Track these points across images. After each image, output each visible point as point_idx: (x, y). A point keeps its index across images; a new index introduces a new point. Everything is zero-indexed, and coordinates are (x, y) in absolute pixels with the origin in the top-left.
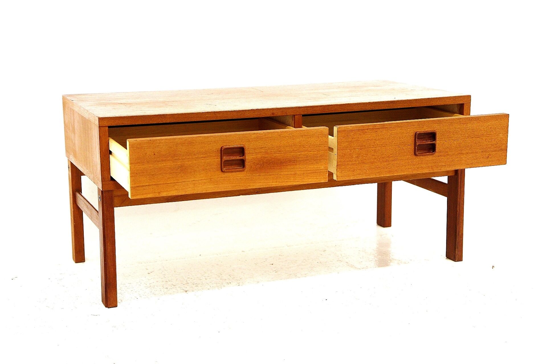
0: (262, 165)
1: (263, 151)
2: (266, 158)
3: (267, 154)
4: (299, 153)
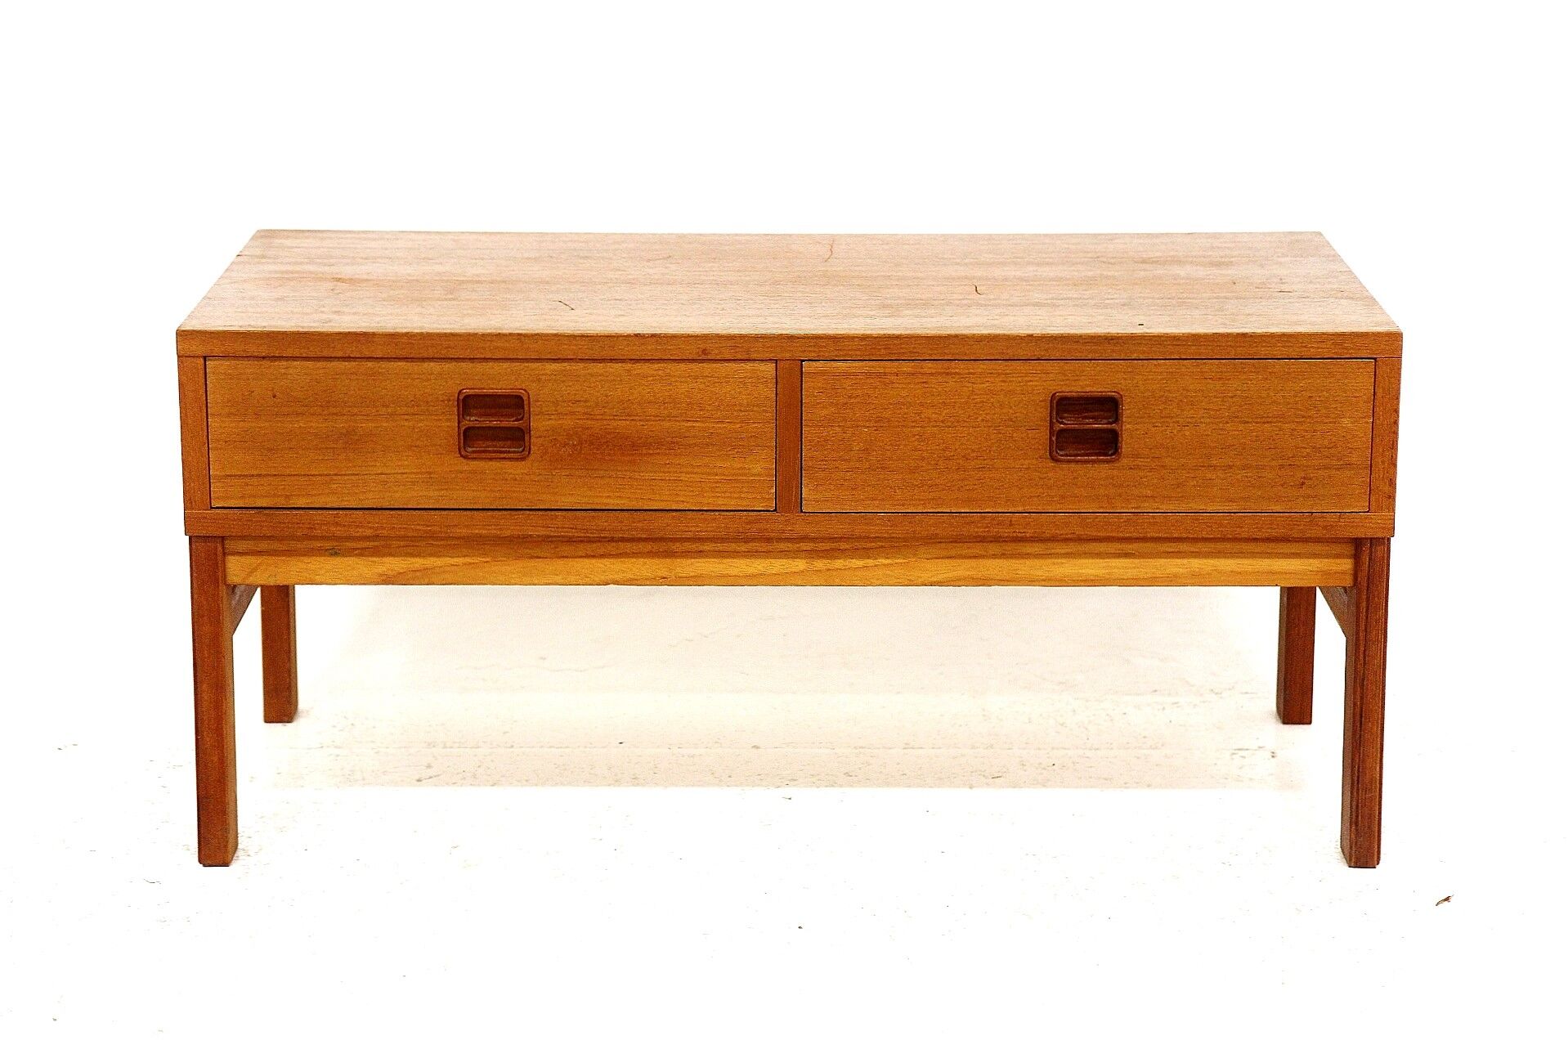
0: (578, 449)
1: (579, 410)
2: (587, 428)
3: (592, 419)
4: (688, 424)
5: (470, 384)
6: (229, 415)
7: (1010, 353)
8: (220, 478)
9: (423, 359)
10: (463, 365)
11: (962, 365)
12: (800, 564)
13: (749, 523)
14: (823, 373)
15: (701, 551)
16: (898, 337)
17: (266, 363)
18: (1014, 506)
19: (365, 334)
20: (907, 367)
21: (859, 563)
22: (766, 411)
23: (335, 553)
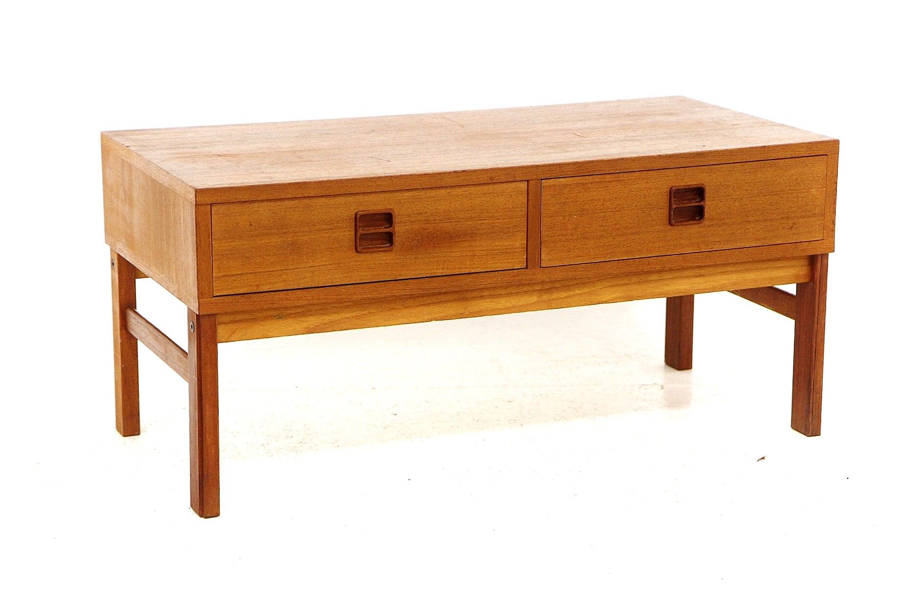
0: (421, 242)
1: (422, 218)
2: (426, 229)
3: (428, 223)
4: (480, 222)
5: (362, 208)
6: (225, 238)
7: (649, 166)
8: (218, 278)
9: (335, 196)
10: (358, 197)
11: (625, 175)
12: (534, 298)
13: (514, 276)
14: (554, 186)
15: (482, 296)
16: (592, 162)
17: (246, 205)
18: (651, 253)
19: (305, 183)
20: (597, 179)
21: (564, 294)
22: (522, 211)
23: (280, 317)
